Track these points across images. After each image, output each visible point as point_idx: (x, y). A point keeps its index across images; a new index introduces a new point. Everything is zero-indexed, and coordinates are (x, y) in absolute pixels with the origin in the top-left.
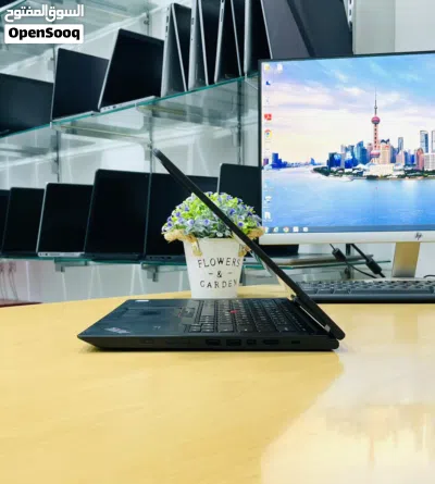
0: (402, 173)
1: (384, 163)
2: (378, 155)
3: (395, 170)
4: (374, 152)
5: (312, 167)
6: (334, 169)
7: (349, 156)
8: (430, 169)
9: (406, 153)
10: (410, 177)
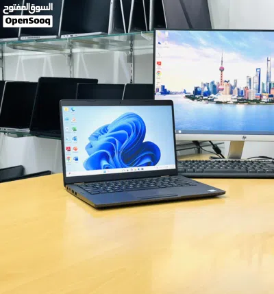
0: (236, 101)
1: (226, 94)
2: (223, 89)
3: (232, 99)
4: (220, 87)
5: (185, 95)
6: (197, 96)
7: (206, 89)
8: (252, 99)
9: (238, 89)
10: (240, 103)
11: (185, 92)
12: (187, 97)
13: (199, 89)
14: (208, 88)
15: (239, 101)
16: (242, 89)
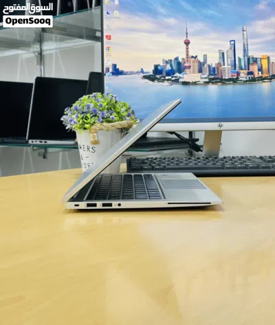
0: (207, 80)
1: (194, 73)
2: (189, 67)
3: (202, 78)
4: (187, 64)
5: (142, 75)
6: (158, 76)
7: (168, 67)
8: (227, 78)
9: (209, 66)
10: (212, 83)
11: (142, 71)
12: (145, 77)
13: (159, 68)
14: (171, 66)
15: (211, 81)
16: (214, 66)
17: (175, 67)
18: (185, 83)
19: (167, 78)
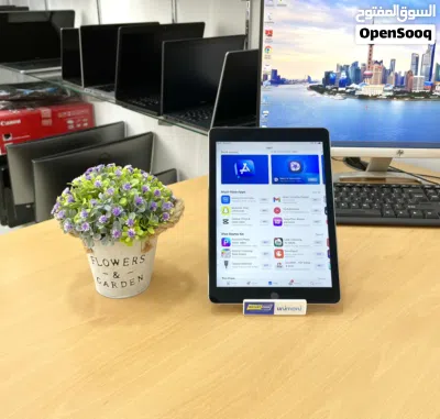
0: (391, 94)
1: (376, 83)
2: (370, 76)
3: (385, 91)
4: (367, 72)
5: (309, 85)
6: (329, 87)
7: (343, 76)
8: (417, 91)
9: (396, 75)
10: (398, 98)
11: (309, 80)
12: (312, 88)
13: (331, 76)
14: (347, 74)
15: (397, 95)
16: (403, 75)
17: (351, 76)
18: (363, 97)
19: (340, 89)
